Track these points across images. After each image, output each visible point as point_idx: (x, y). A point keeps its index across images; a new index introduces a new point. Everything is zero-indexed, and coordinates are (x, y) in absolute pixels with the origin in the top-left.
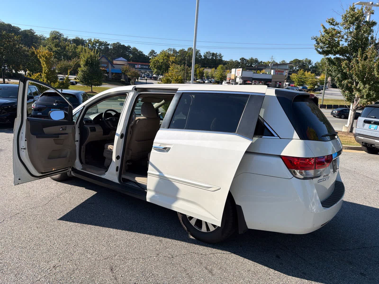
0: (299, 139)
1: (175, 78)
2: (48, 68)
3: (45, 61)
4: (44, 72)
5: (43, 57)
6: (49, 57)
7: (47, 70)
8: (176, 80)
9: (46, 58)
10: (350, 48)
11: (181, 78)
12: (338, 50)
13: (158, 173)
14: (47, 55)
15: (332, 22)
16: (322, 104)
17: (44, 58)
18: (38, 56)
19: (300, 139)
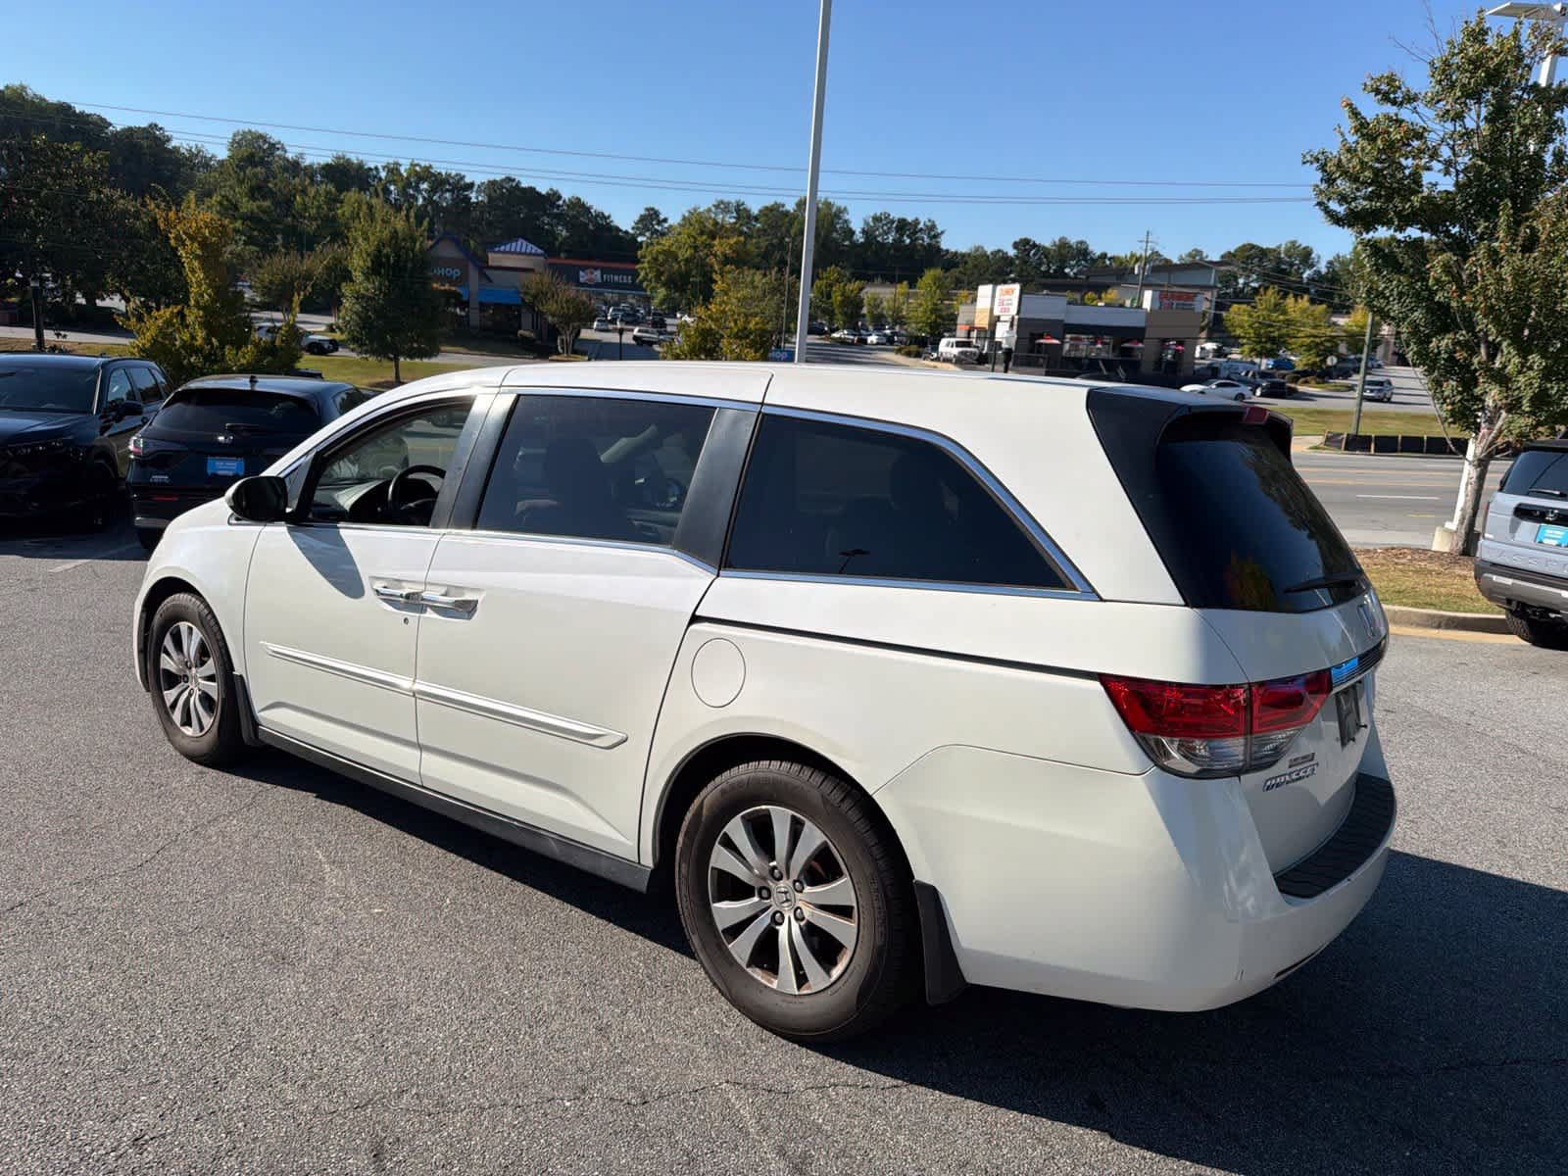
0: (1182, 602)
1: (736, 324)
2: (209, 286)
3: (197, 257)
4: (197, 302)
5: (192, 238)
6: (214, 239)
7: (210, 296)
8: (737, 333)
9: (203, 245)
10: (1466, 201)
11: (758, 327)
12: (1411, 206)
14: (207, 234)
15: (1388, 91)
16: (1352, 431)
17: (196, 245)
18: (171, 236)
19: (1186, 605)
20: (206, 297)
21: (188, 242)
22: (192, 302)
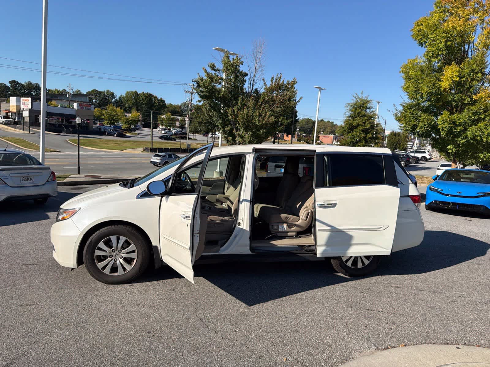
0: (412, 183)
10: (231, 96)
12: (220, 96)
13: (329, 228)
15: (213, 67)
16: (151, 147)
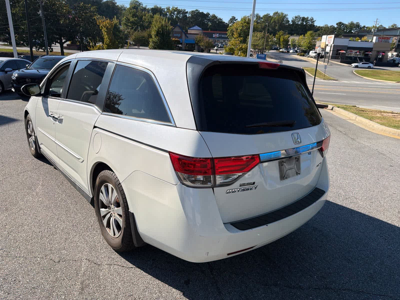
0: (196, 129)
1: (239, 46)
2: (109, 39)
3: (106, 32)
4: (106, 43)
5: (105, 27)
6: (110, 27)
7: (109, 41)
8: (239, 49)
9: (107, 28)
11: (245, 47)
14: (108, 26)
17: (105, 28)
18: (100, 26)
20: (108, 42)
21: (104, 28)
22: (105, 43)
